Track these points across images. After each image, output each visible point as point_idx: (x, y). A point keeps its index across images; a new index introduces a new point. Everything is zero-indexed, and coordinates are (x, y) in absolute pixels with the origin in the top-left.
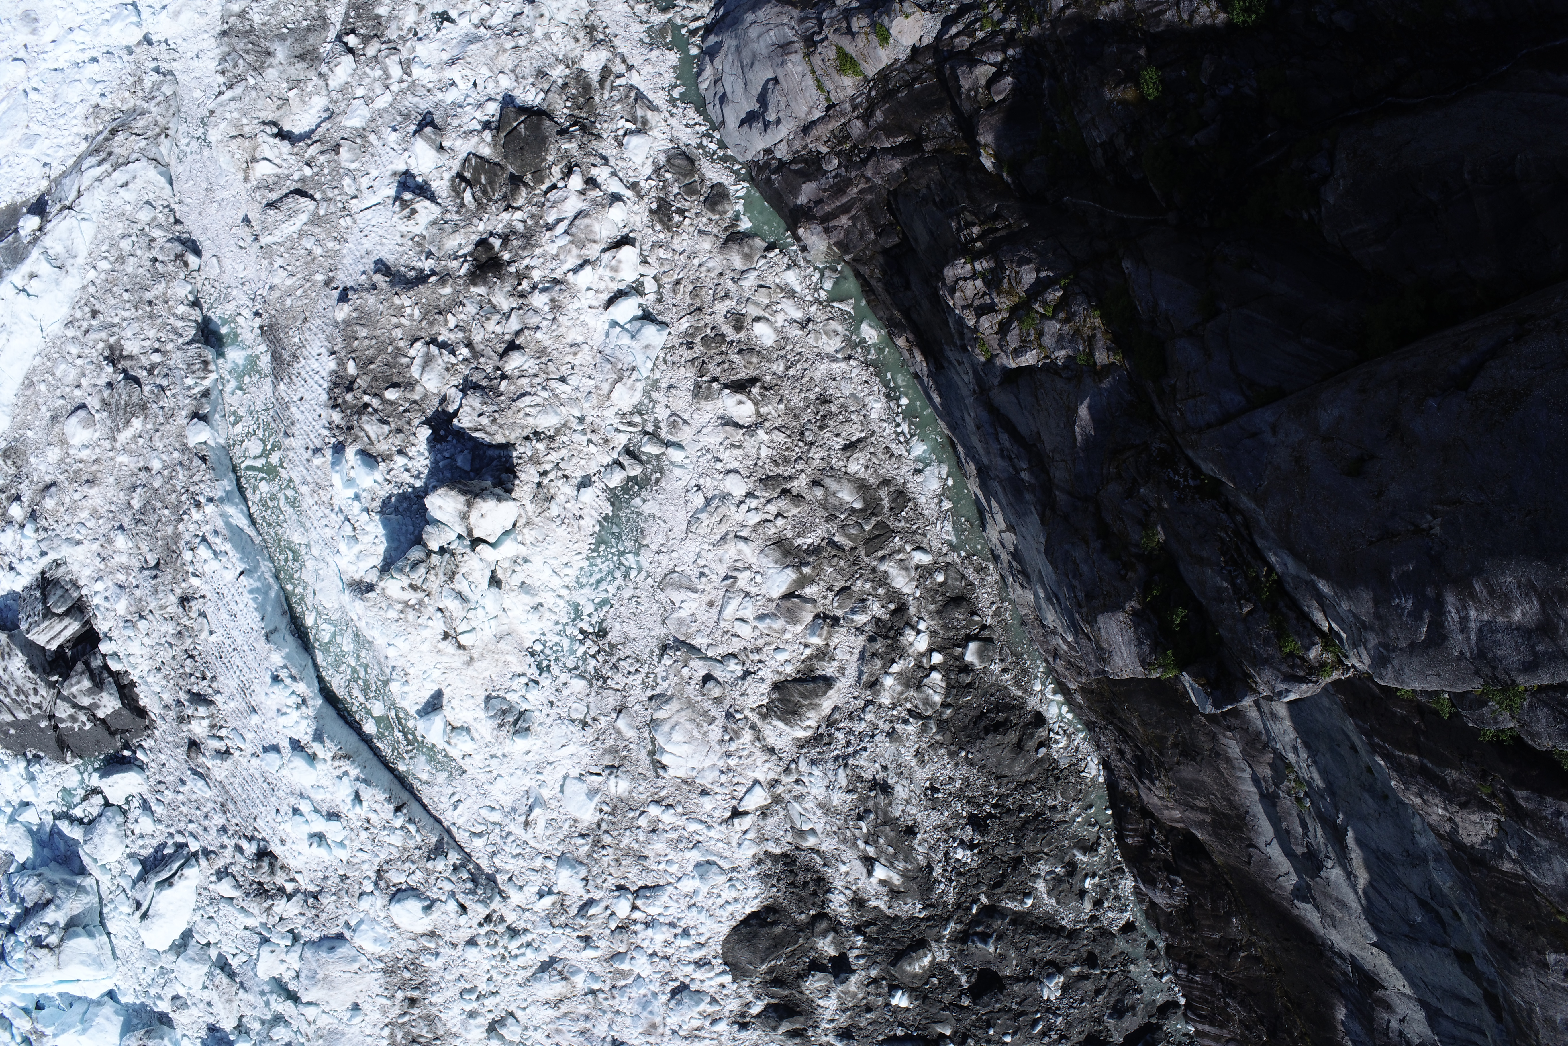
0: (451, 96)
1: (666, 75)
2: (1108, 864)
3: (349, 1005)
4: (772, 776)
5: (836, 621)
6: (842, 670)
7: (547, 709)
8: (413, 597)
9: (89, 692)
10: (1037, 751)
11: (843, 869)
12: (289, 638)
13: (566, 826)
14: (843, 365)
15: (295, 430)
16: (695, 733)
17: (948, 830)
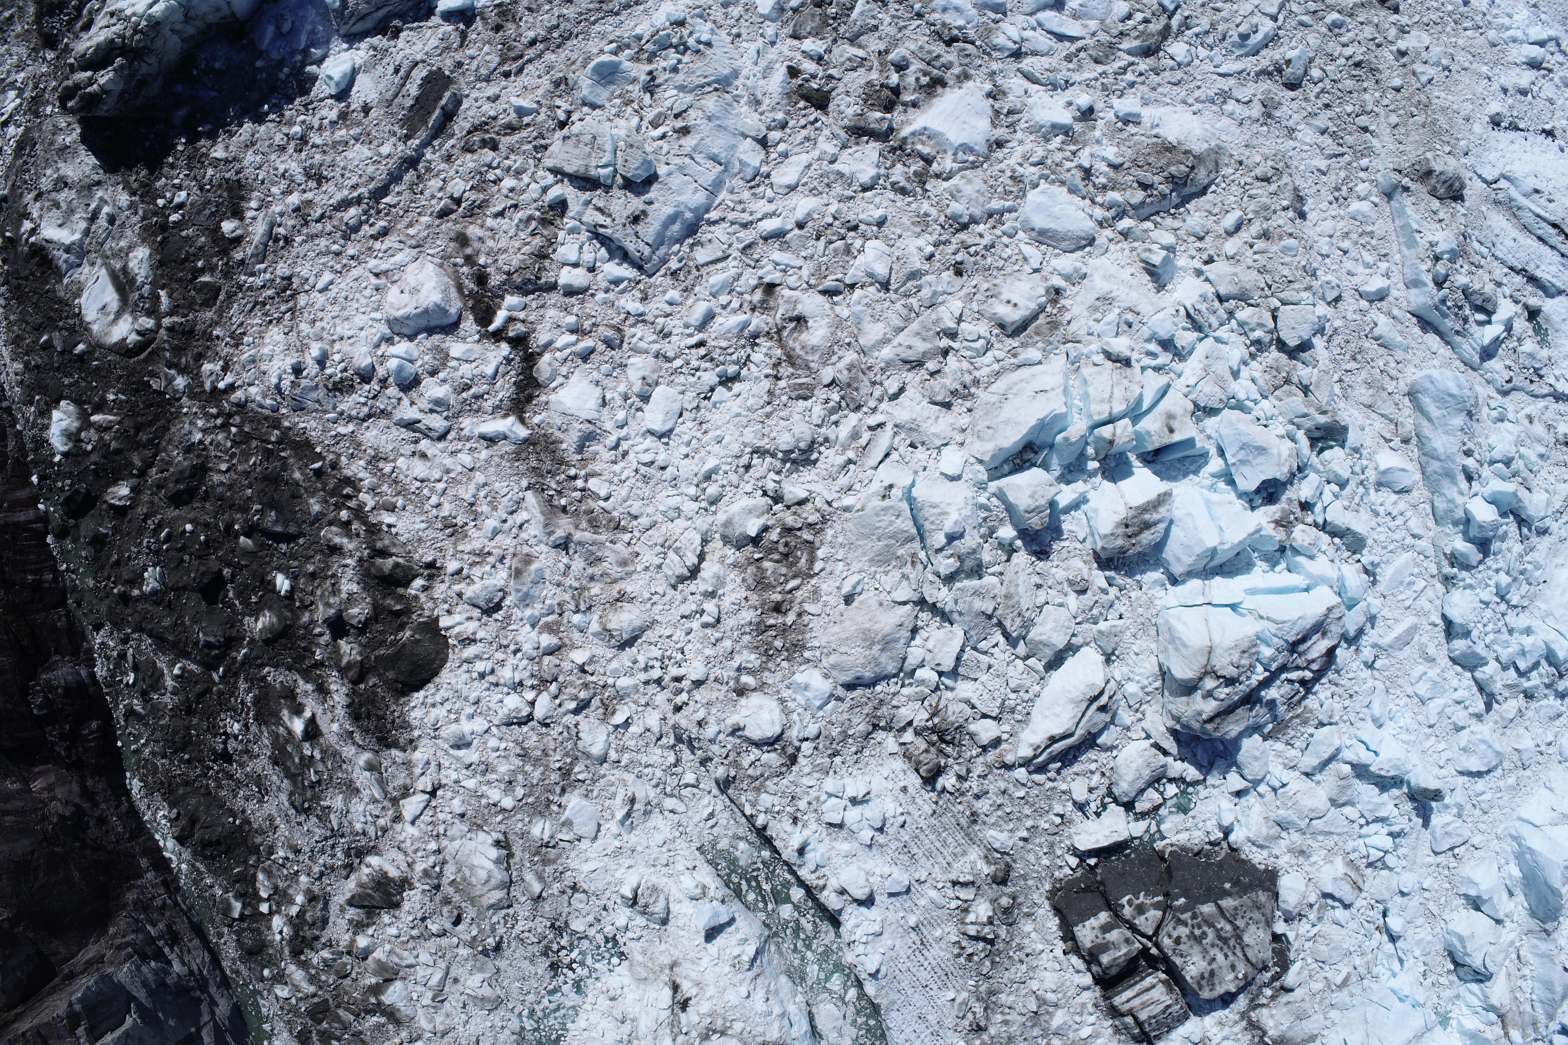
2: (117, 694)
3: (856, 603)
4: (398, 827)
5: (349, 953)
6: (342, 910)
7: (610, 904)
9: (1107, 946)
10: (179, 814)
11: (335, 727)
13: (595, 793)
16: (468, 873)
17: (247, 752)
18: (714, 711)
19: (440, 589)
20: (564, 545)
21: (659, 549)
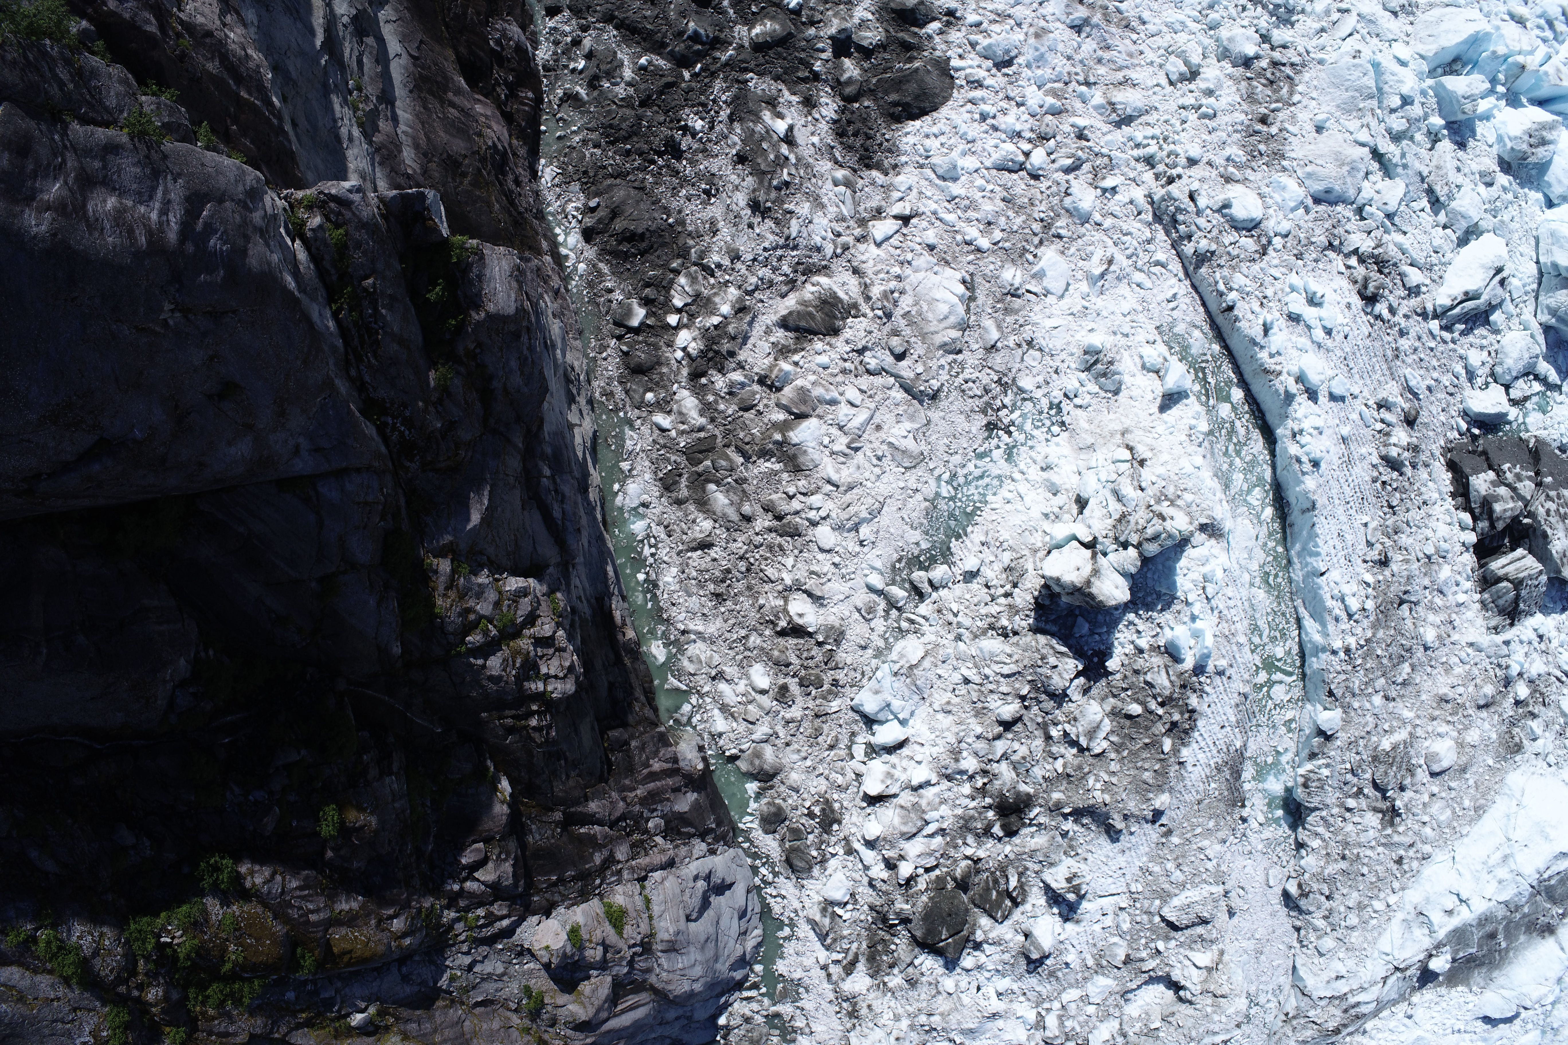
0: (1004, 984)
1: (792, 951)
2: (557, 78)
3: (1325, 134)
4: (862, 247)
5: (762, 381)
6: (768, 332)
7: (1063, 367)
8: (1164, 508)
9: (1497, 498)
10: (598, 205)
11: (815, 140)
12: (1292, 500)
13: (1073, 250)
14: (691, 626)
15: (1237, 699)
16: (925, 307)
17: (704, 150)
18: (1206, 187)
19: (955, 36)
20: (1077, 29)
21: (1162, 51)
